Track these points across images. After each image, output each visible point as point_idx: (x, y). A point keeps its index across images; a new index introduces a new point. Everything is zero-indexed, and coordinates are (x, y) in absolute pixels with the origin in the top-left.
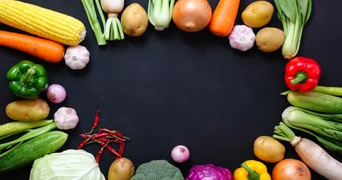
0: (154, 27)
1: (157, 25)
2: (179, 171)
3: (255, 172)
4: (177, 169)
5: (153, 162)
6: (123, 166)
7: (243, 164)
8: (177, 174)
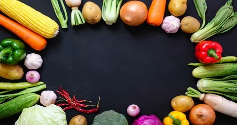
0: (105, 22)
1: (107, 21)
2: (123, 116)
3: (178, 120)
4: (121, 115)
5: (104, 113)
6: (79, 121)
7: (169, 115)
8: (122, 118)
